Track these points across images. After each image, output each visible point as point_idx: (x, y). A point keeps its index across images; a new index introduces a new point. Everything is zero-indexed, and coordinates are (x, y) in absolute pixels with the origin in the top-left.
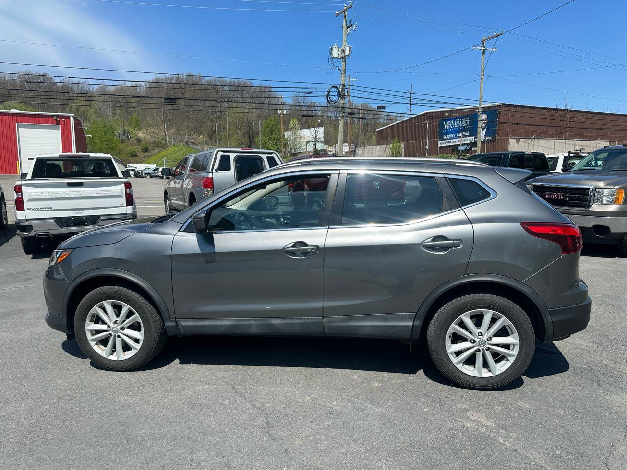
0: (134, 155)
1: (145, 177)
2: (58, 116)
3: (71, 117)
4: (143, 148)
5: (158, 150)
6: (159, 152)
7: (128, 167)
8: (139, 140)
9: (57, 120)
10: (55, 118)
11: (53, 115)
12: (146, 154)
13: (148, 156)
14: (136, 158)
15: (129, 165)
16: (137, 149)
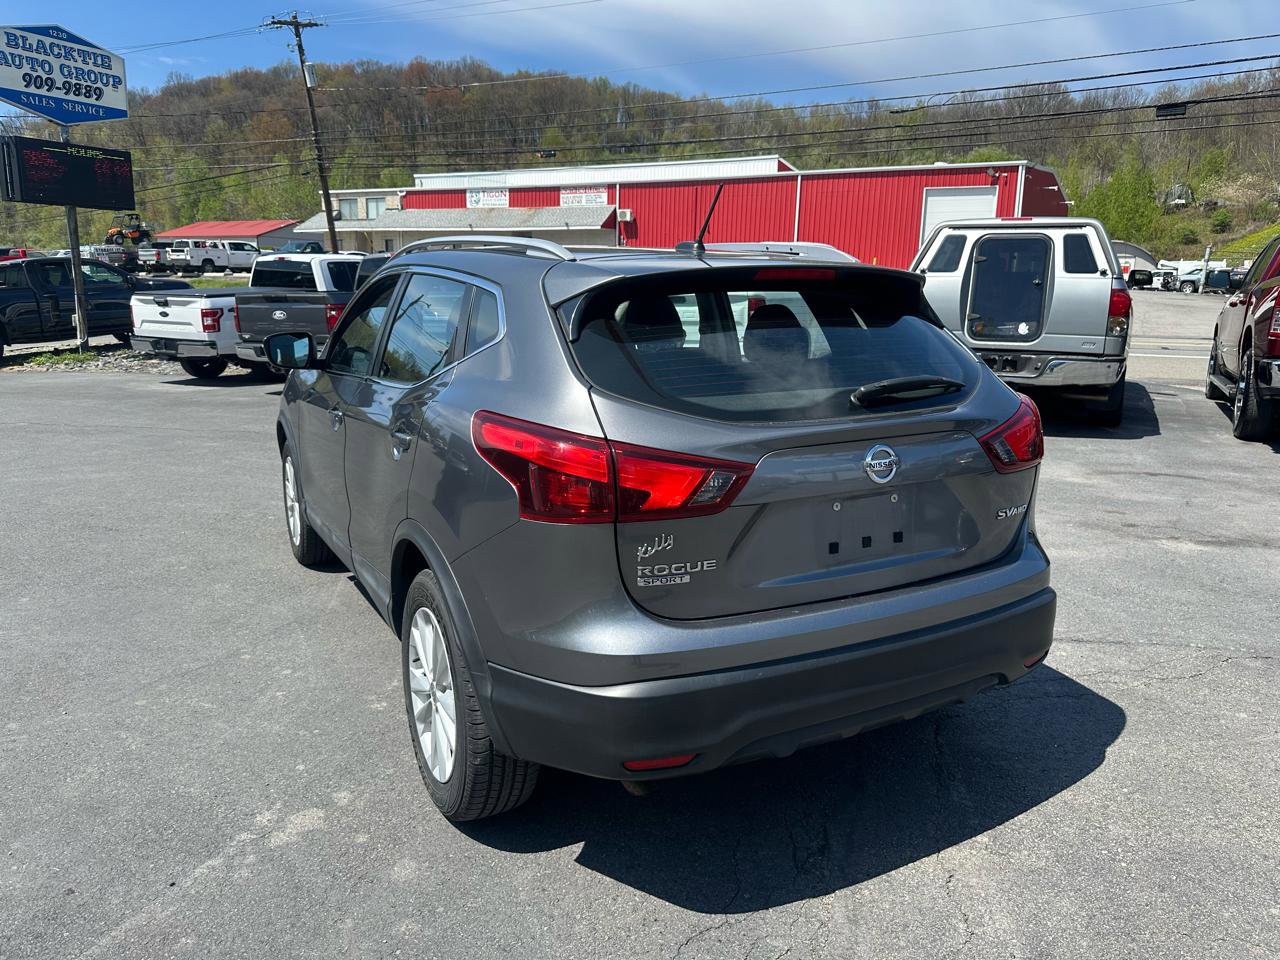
0: (1190, 240)
1: (1180, 290)
2: (997, 169)
3: (1020, 168)
4: (1217, 223)
5: (1252, 227)
6: (1255, 231)
7: (1159, 266)
8: (1212, 206)
9: (994, 176)
10: (991, 172)
11: (987, 168)
12: (1220, 237)
13: (1225, 242)
14: (1193, 247)
15: (1162, 262)
16: (1202, 226)
